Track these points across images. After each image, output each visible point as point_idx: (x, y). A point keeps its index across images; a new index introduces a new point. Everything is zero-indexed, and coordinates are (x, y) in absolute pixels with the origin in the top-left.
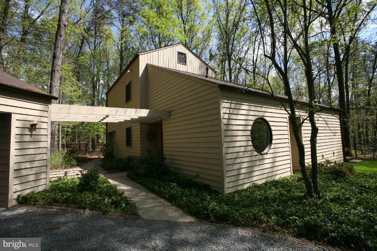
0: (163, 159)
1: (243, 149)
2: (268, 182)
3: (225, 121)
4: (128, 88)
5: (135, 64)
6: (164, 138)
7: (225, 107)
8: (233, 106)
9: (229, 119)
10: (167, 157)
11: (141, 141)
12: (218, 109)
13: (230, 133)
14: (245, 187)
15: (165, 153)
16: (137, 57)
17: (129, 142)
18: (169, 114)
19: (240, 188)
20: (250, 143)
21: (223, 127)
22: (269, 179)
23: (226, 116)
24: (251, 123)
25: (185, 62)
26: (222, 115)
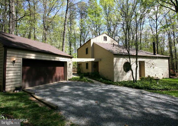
0: (99, 73)
1: (120, 71)
2: (128, 81)
3: (115, 63)
4: (87, 49)
5: (89, 42)
6: (99, 67)
7: (115, 59)
8: (117, 59)
9: (116, 63)
10: (100, 72)
11: (92, 67)
12: (113, 60)
13: (116, 66)
14: (120, 81)
15: (99, 71)
16: (90, 40)
17: (87, 67)
18: (101, 60)
19: (118, 81)
20: (123, 69)
21: (114, 65)
22: (129, 80)
23: (115, 62)
24: (124, 63)
25: (106, 40)
26: (114, 62)
